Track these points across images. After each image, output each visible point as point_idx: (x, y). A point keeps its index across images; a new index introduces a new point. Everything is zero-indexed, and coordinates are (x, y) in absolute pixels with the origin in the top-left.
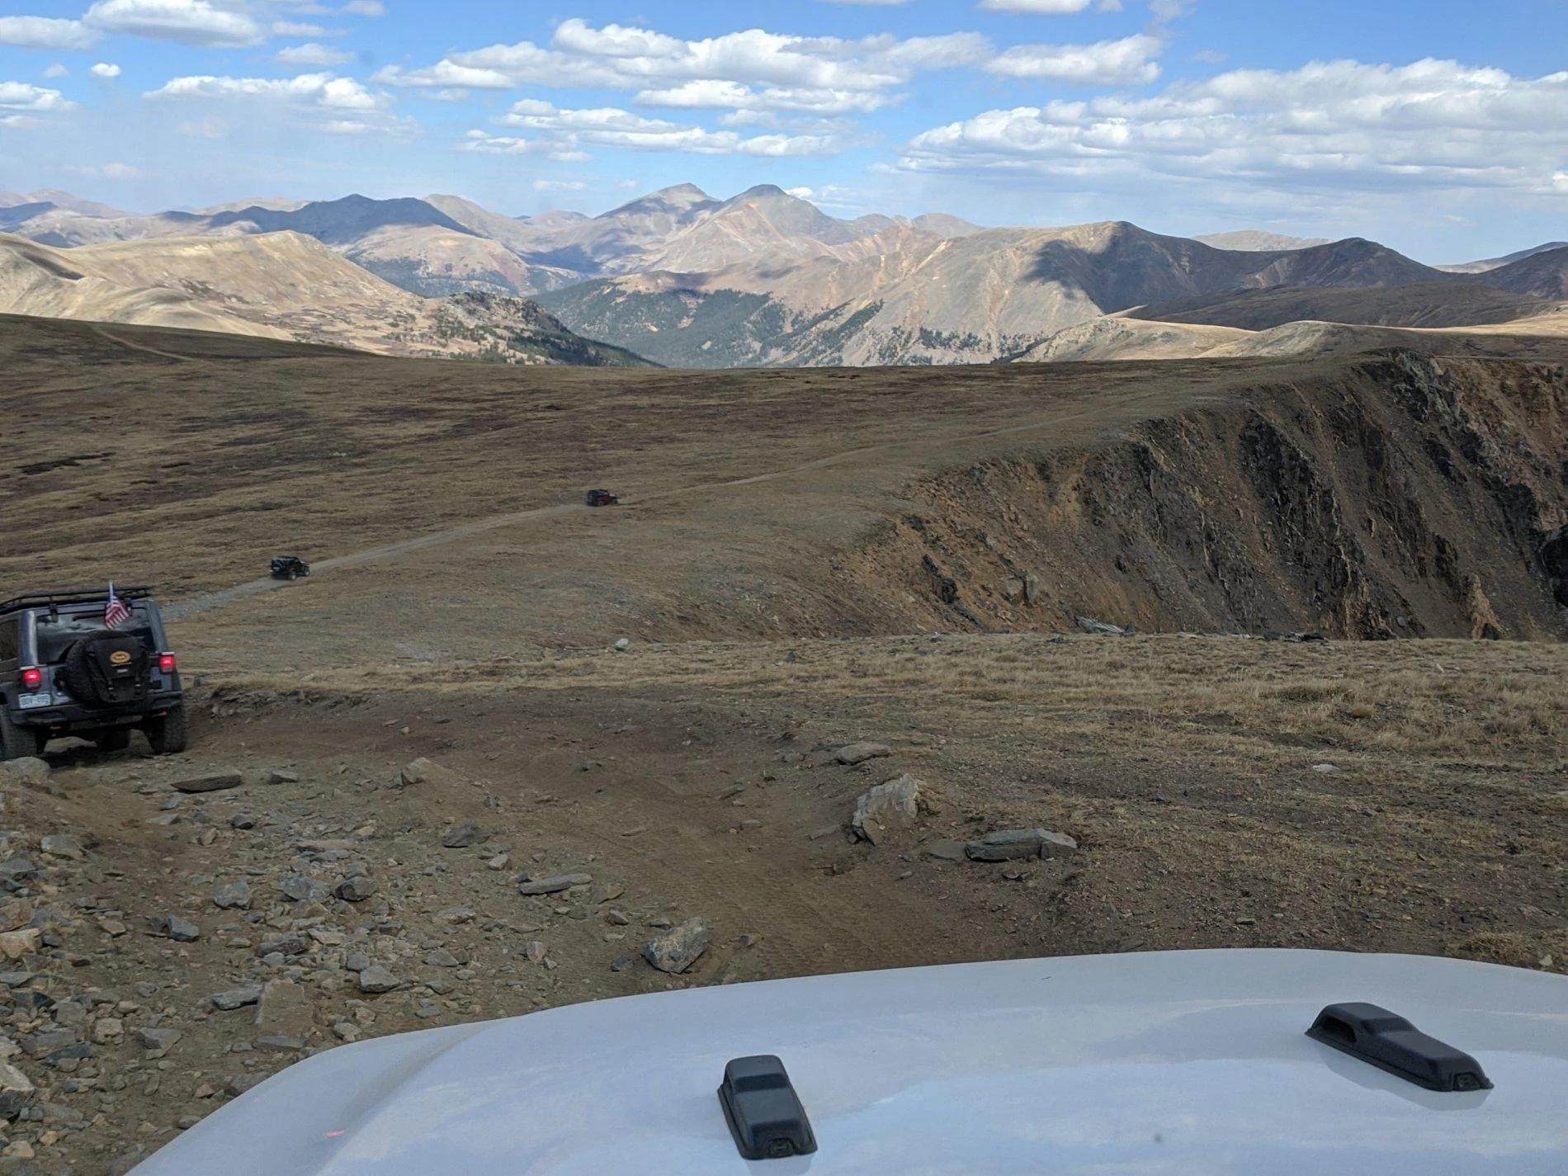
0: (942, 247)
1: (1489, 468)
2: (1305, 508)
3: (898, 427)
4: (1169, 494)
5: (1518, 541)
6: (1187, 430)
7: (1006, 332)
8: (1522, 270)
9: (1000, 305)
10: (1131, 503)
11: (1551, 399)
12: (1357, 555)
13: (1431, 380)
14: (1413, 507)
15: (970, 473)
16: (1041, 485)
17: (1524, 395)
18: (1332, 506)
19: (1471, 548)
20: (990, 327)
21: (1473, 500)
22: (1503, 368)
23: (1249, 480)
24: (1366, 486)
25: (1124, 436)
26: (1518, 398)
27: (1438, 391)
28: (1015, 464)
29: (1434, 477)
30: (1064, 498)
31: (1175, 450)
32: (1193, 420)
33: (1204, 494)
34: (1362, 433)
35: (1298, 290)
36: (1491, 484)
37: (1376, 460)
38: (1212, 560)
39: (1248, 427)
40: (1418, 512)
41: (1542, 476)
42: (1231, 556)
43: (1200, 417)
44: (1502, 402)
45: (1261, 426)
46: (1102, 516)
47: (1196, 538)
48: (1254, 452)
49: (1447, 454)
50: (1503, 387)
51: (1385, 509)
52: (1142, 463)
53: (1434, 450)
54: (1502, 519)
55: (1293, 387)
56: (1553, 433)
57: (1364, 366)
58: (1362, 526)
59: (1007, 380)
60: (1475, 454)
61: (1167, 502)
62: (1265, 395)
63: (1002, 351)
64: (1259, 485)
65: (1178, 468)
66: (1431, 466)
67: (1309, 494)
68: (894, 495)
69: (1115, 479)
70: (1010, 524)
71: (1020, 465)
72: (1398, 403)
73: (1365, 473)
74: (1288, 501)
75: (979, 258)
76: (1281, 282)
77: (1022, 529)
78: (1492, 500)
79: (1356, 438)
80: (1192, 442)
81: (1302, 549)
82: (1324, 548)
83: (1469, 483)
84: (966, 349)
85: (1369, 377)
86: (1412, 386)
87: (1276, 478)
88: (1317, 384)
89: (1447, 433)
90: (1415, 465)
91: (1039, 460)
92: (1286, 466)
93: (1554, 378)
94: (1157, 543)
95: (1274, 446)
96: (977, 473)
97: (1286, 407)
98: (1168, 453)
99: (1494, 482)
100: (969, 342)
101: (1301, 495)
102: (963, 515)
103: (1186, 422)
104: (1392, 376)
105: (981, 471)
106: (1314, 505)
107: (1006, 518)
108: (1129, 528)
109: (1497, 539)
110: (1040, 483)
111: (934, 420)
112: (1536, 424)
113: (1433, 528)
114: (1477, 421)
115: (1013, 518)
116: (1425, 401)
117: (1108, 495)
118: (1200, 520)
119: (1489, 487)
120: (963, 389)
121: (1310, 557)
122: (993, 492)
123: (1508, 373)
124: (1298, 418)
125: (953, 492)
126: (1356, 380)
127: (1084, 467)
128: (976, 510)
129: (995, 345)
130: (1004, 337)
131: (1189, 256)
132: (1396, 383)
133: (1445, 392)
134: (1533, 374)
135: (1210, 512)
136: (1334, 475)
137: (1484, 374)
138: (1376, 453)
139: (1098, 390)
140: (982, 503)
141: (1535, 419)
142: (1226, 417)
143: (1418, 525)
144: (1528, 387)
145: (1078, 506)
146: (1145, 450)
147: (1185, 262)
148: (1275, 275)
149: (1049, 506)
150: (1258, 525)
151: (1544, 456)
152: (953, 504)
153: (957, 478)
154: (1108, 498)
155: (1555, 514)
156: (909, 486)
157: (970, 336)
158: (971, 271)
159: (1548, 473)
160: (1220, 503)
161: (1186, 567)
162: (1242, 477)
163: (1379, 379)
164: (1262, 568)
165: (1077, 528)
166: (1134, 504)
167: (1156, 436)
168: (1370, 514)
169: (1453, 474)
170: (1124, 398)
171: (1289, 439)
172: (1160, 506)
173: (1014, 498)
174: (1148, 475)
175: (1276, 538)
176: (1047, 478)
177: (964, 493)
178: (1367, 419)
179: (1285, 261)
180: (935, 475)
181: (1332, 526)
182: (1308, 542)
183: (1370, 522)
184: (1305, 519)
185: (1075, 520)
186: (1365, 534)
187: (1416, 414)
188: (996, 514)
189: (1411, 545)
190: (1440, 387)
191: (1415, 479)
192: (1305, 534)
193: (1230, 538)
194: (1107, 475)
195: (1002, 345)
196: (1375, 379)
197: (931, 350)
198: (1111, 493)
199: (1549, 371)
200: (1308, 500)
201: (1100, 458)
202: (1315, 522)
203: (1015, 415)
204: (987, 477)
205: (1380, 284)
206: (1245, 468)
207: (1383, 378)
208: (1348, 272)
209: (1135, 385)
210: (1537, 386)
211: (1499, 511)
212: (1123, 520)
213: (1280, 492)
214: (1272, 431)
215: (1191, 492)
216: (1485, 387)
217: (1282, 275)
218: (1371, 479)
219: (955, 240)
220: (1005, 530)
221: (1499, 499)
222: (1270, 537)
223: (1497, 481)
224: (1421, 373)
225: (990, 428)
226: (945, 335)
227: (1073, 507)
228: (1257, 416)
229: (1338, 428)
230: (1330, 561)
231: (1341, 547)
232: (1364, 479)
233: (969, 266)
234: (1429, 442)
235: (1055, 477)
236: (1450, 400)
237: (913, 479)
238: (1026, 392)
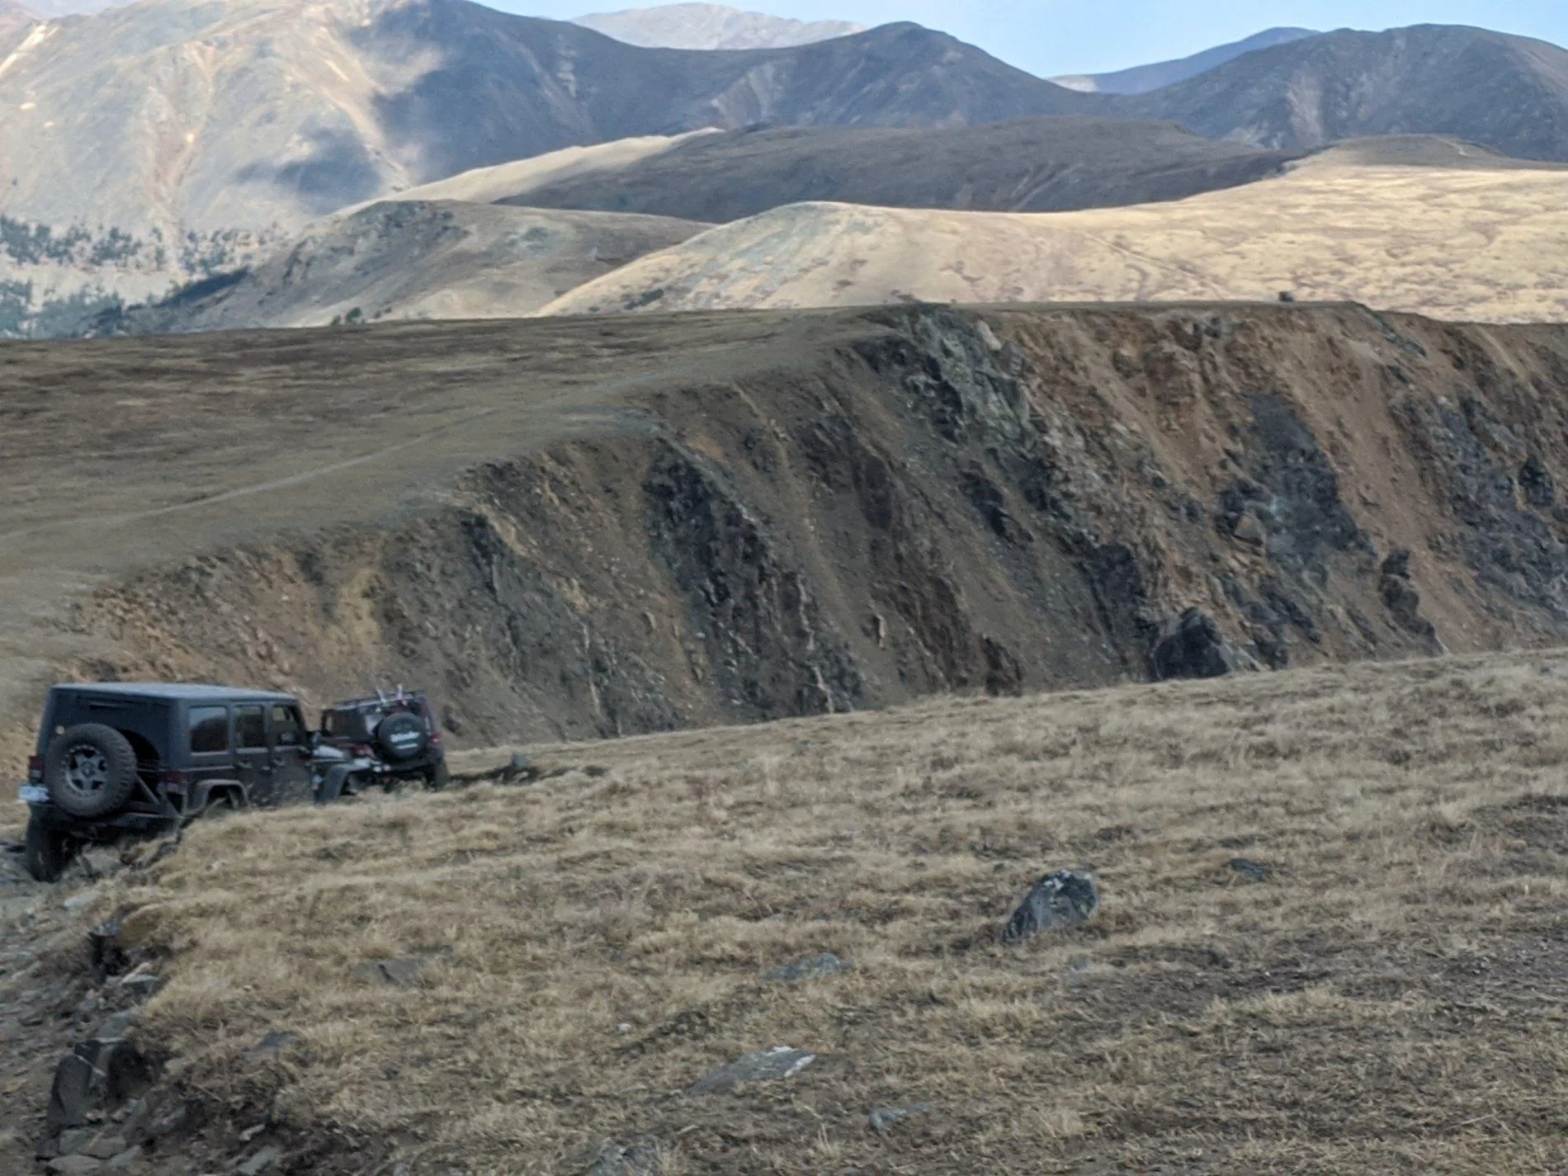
0: (37, 36)
1: (1067, 517)
2: (755, 606)
3: (33, 489)
4: (527, 596)
5: (1118, 640)
6: (554, 479)
7: (196, 225)
8: (1219, 88)
9: (176, 167)
10: (464, 612)
11: (1196, 378)
12: (848, 682)
13: (979, 362)
14: (945, 595)
15: (181, 577)
16: (308, 592)
17: (1151, 374)
18: (798, 601)
19: (1045, 657)
20: (158, 214)
21: (1045, 574)
22: (1114, 325)
23: (662, 561)
24: (865, 558)
25: (444, 496)
26: (1142, 379)
27: (991, 379)
28: (259, 556)
29: (980, 537)
30: (348, 612)
31: (535, 516)
32: (561, 460)
33: (587, 590)
34: (856, 467)
35: (794, 135)
36: (1073, 546)
37: (880, 514)
38: (605, 704)
39: (655, 469)
40: (952, 600)
41: (1185, 520)
42: (637, 695)
43: (575, 454)
44: (1116, 390)
45: (676, 468)
46: (416, 641)
47: (577, 668)
48: (669, 513)
49: (997, 496)
50: (1117, 362)
51: (900, 598)
52: (478, 545)
53: (978, 490)
54: (1092, 604)
55: (736, 388)
56: (1204, 441)
57: (857, 346)
58: (864, 630)
59: (221, 376)
60: (1042, 495)
61: (524, 610)
62: (692, 405)
63: (190, 268)
64: (679, 570)
65: (544, 549)
66: (973, 519)
67: (761, 580)
68: (56, 624)
69: (434, 574)
70: (260, 662)
71: (267, 556)
72: (915, 409)
73: (863, 536)
74: (727, 594)
75: (122, 62)
76: (765, 114)
77: (281, 671)
78: (1074, 573)
79: (846, 477)
80: (564, 500)
81: (754, 676)
82: (791, 674)
83: (1035, 545)
84: (108, 262)
85: (864, 363)
86: (937, 377)
87: (706, 556)
88: (774, 383)
89: (997, 458)
90: (948, 517)
91: (302, 548)
92: (721, 536)
93: (1207, 339)
94: (510, 682)
95: (700, 500)
96: (194, 576)
97: (726, 425)
98: (522, 521)
99: (1077, 542)
100: (114, 249)
101: (748, 583)
102: (177, 651)
103: (550, 465)
104: (902, 361)
105: (202, 573)
106: (770, 600)
107: (251, 652)
108: (462, 657)
109: (1085, 638)
110: (305, 586)
111: (96, 474)
112: (1175, 426)
113: (982, 628)
114: (1064, 429)
115: (263, 651)
116: (957, 404)
117: (424, 604)
118: (580, 637)
119: (1068, 550)
120: (139, 403)
121: (769, 689)
122: (226, 608)
123: (1124, 335)
124: (748, 443)
125: (154, 612)
126: (845, 372)
127: (379, 557)
128: (198, 643)
129: (172, 254)
130: (192, 237)
131: (573, 60)
132: (911, 373)
133: (1001, 381)
134: (1164, 337)
135: (600, 621)
136: (813, 542)
137: (1084, 338)
138: (879, 500)
139: (395, 402)
140: (208, 629)
141: (1172, 416)
142: (620, 454)
143: (955, 622)
144: (1158, 360)
145: (373, 625)
146: (481, 522)
147: (566, 72)
148: (750, 101)
149: (324, 627)
150: (682, 640)
151: (1190, 482)
152: (156, 632)
153: (160, 587)
154: (424, 609)
155: (1204, 588)
156: (78, 607)
157: (114, 234)
158: (106, 92)
159: (1192, 514)
160: (616, 605)
161: (562, 720)
162: (651, 557)
163: (882, 367)
164: (691, 712)
165: (374, 663)
166: (469, 617)
167: (501, 494)
168: (876, 608)
169: (1011, 530)
170: (445, 419)
171: (723, 488)
172: (511, 619)
173: (262, 616)
174: (489, 564)
175: (712, 660)
176: (317, 579)
177: (173, 612)
178: (862, 440)
179: (769, 70)
180: (121, 584)
181: (802, 635)
182: (765, 664)
183: (876, 621)
184: (757, 625)
185: (369, 649)
186: (867, 642)
187: (945, 428)
188: (234, 647)
189: (945, 657)
190: (993, 373)
191: (947, 543)
192: (758, 651)
193: (636, 665)
194: (419, 567)
195: (188, 253)
196: (876, 368)
197: (28, 266)
198: (429, 599)
199: (1196, 327)
200: (759, 592)
201: (405, 539)
202: (773, 629)
203: (247, 460)
204: (213, 581)
205: (957, 118)
206: (656, 542)
207: (888, 365)
208: (892, 91)
209: (464, 393)
210: (1170, 358)
211: (1086, 592)
212: (450, 643)
213: (714, 581)
214: (695, 477)
215: (565, 588)
216: (1086, 360)
217: (764, 101)
218: (875, 547)
219: (66, 22)
220: (252, 676)
221: (1084, 571)
222: (701, 659)
223: (1080, 540)
224: (958, 350)
225: (207, 489)
226: (58, 232)
227: (364, 627)
228: (671, 450)
229: (816, 459)
230: (800, 693)
231: (816, 669)
232: (863, 547)
233: (100, 79)
234: (968, 476)
235: (331, 576)
236: (1012, 395)
237: (83, 594)
238: (263, 408)
